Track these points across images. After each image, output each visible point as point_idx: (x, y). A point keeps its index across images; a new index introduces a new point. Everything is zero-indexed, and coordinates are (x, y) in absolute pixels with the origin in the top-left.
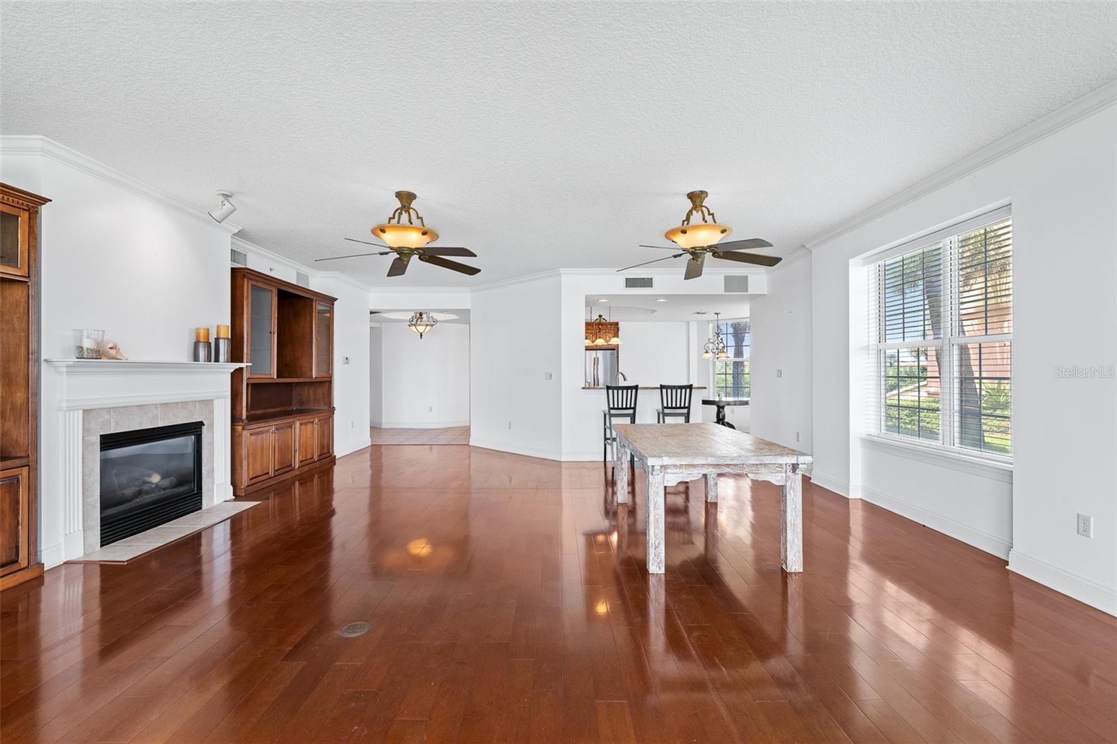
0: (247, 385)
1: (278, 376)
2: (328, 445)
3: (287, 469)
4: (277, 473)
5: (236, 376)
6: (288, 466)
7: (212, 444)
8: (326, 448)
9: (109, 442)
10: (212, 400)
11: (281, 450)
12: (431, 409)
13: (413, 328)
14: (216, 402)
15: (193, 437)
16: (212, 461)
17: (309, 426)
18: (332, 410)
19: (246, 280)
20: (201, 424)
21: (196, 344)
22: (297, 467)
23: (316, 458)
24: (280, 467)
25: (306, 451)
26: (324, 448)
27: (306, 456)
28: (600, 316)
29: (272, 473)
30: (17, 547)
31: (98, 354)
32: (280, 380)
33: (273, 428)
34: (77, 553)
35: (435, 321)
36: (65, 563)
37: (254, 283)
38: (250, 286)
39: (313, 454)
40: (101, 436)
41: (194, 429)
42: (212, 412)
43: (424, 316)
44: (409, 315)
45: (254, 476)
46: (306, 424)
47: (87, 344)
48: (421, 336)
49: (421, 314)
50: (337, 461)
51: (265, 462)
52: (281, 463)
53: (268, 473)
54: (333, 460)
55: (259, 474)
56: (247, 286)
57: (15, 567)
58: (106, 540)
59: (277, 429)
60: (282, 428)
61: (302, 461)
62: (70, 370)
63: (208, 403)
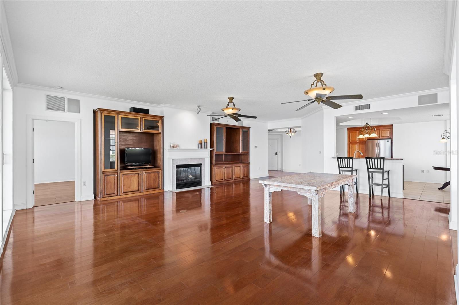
0: (215, 154)
1: (226, 152)
2: (247, 174)
3: (229, 180)
4: (226, 180)
5: (211, 151)
6: (230, 179)
7: (204, 169)
8: (246, 174)
9: (178, 167)
10: (204, 158)
11: (227, 174)
12: (300, 165)
13: (287, 134)
14: (205, 159)
15: (200, 167)
16: (204, 174)
17: (238, 168)
18: (249, 163)
19: (214, 126)
20: (201, 164)
21: (199, 144)
22: (233, 179)
23: (241, 177)
24: (227, 178)
25: (237, 175)
26: (245, 175)
27: (237, 176)
28: (367, 123)
29: (224, 180)
30: (159, 185)
31: (173, 147)
32: (227, 153)
33: (224, 167)
34: (171, 189)
35: (296, 131)
36: (169, 191)
37: (217, 126)
38: (216, 127)
39: (240, 176)
40: (176, 165)
41: (200, 165)
42: (204, 161)
43: (292, 130)
44: (285, 130)
45: (217, 180)
46: (237, 167)
47: (172, 145)
48: (291, 137)
49: (291, 129)
50: (251, 180)
51: (221, 176)
52: (227, 177)
53: (222, 180)
54: (249, 179)
55: (219, 179)
56: (215, 128)
57: (159, 189)
58: (178, 188)
59: (226, 168)
60: (227, 167)
61: (235, 178)
62: (169, 151)
63: (203, 159)
